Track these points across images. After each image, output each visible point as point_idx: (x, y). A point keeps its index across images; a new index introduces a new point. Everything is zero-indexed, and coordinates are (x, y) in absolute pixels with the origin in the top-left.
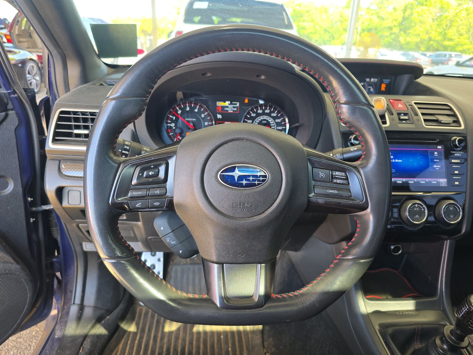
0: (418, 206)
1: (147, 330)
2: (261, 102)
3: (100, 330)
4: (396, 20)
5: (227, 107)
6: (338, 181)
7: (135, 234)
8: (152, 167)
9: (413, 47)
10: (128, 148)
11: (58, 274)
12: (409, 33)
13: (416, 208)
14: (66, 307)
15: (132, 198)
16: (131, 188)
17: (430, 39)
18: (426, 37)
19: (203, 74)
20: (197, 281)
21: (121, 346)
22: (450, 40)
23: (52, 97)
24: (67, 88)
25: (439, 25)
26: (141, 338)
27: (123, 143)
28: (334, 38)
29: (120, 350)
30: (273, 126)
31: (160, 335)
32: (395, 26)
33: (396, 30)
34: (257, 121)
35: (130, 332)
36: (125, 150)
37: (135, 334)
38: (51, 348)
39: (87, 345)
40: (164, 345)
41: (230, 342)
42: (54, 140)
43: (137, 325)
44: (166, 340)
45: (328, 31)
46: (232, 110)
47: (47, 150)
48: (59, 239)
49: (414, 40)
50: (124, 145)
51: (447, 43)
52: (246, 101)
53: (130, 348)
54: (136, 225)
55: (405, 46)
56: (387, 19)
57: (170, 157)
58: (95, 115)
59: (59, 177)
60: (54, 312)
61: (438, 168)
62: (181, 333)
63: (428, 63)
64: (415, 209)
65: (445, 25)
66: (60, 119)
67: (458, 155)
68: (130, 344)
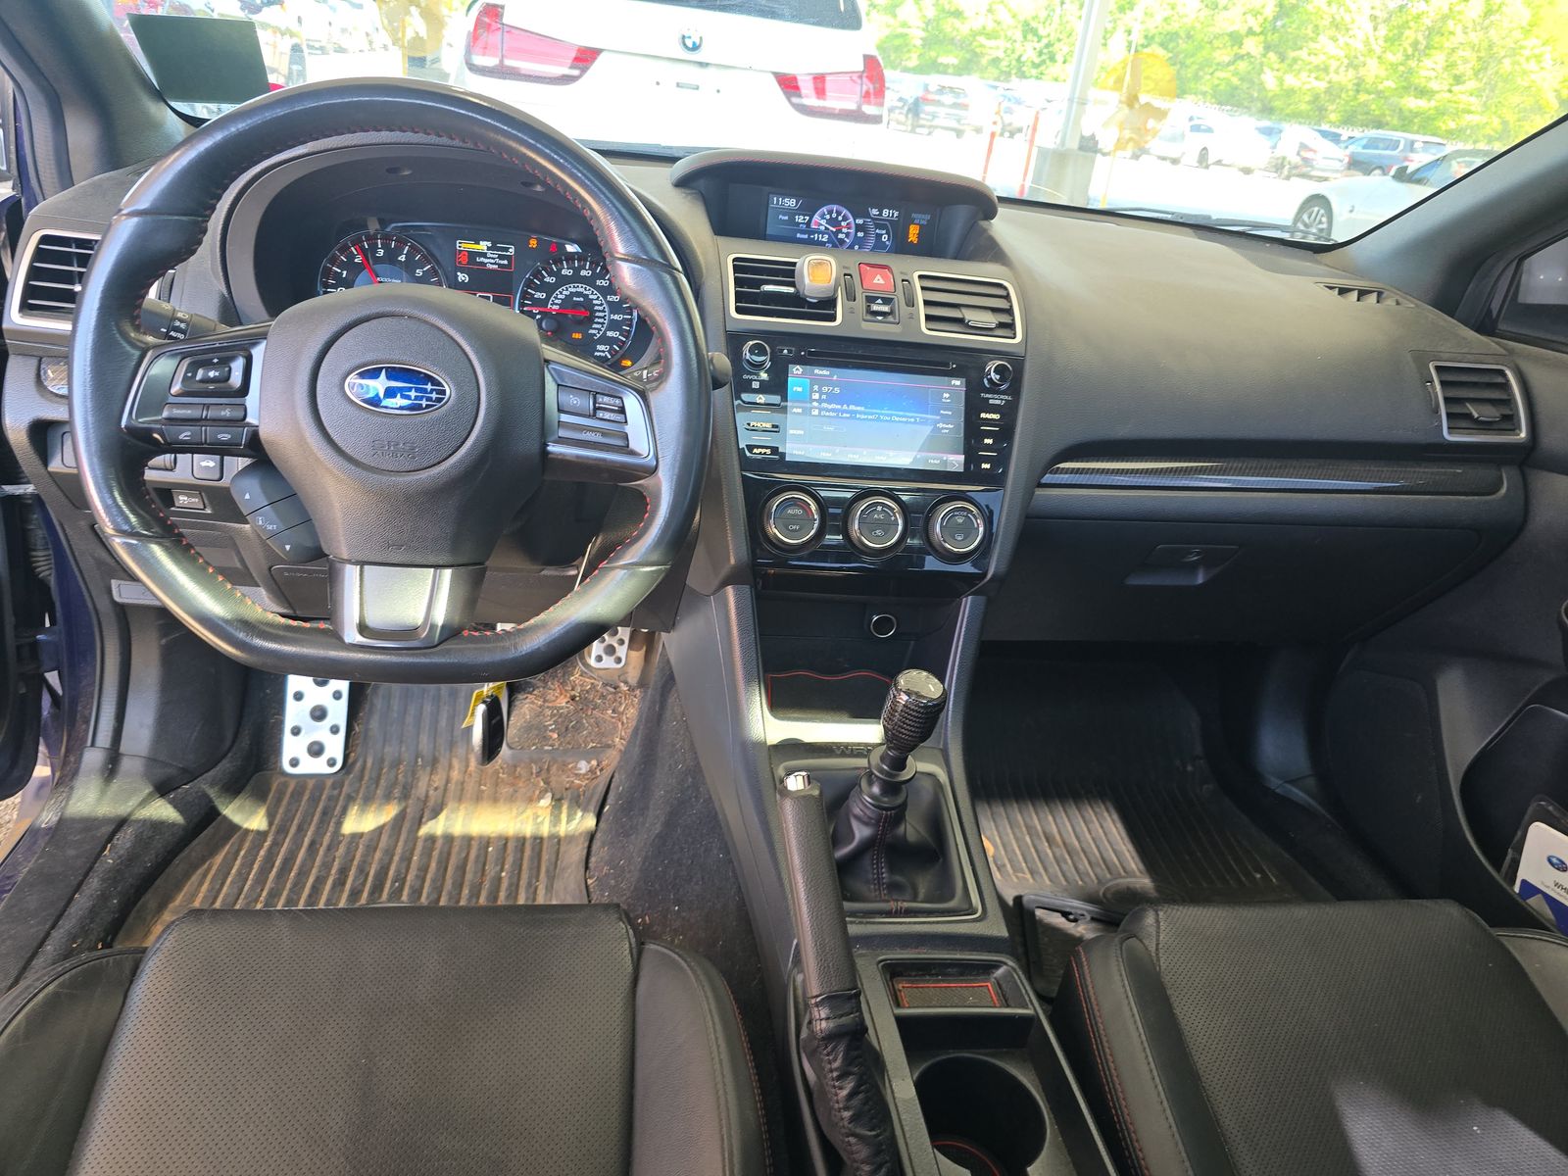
0: (882, 510)
1: (293, 829)
2: (571, 248)
3: (163, 811)
4: (1256, 14)
5: (484, 255)
6: (607, 416)
7: (242, 560)
8: (216, 361)
9: (1304, 107)
10: (183, 326)
11: (53, 677)
12: (1295, 60)
13: (879, 513)
14: (72, 759)
15: (171, 420)
16: (169, 401)
17: (1359, 86)
18: (1346, 78)
19: (392, 170)
20: (443, 723)
21: (219, 859)
22: (1422, 92)
23: (26, 199)
24: (66, 179)
25: (1392, 41)
26: (277, 844)
27: (171, 315)
28: (1052, 59)
29: (215, 868)
30: (599, 311)
31: (326, 840)
32: (1251, 32)
33: (1252, 46)
34: (564, 292)
35: (247, 831)
36: (177, 330)
37: (261, 835)
38: (29, 849)
39: (125, 839)
40: (334, 860)
41: (510, 860)
42: (26, 307)
43: (271, 816)
44: (342, 850)
45: (1034, 31)
46: (495, 264)
47: (8, 330)
48: (53, 582)
49: (1304, 83)
50: (174, 319)
51: (1411, 103)
52: (533, 243)
53: (242, 865)
54: (240, 532)
55: (1277, 104)
56: (1225, 8)
57: (255, 344)
58: (92, 249)
59: (38, 397)
60: (42, 771)
61: (946, 429)
62: (384, 838)
63: (1338, 165)
64: (876, 516)
65: (1410, 41)
66: (39, 255)
67: (998, 402)
68: (244, 857)
